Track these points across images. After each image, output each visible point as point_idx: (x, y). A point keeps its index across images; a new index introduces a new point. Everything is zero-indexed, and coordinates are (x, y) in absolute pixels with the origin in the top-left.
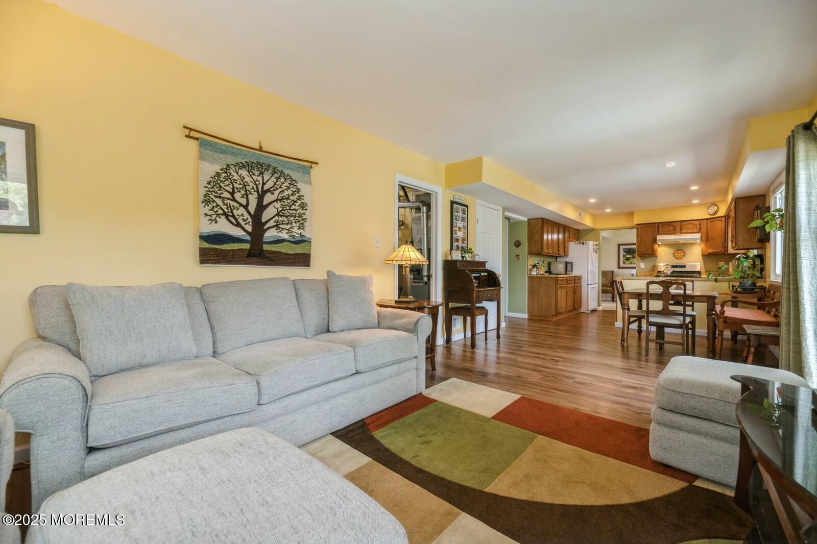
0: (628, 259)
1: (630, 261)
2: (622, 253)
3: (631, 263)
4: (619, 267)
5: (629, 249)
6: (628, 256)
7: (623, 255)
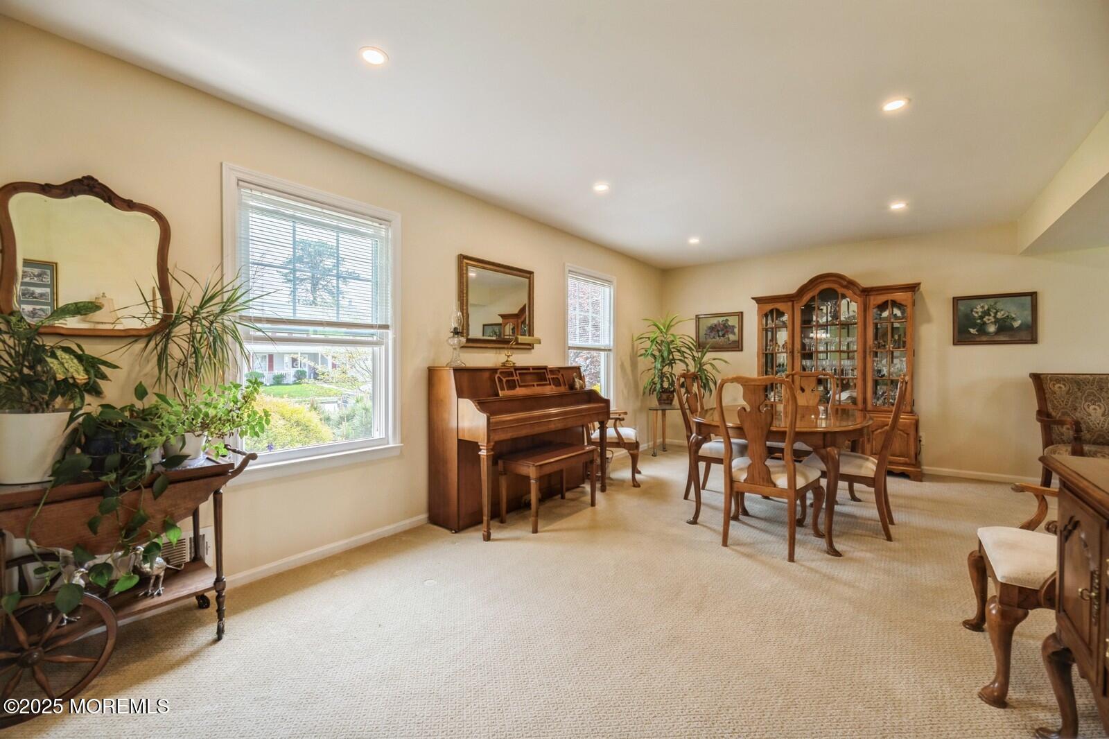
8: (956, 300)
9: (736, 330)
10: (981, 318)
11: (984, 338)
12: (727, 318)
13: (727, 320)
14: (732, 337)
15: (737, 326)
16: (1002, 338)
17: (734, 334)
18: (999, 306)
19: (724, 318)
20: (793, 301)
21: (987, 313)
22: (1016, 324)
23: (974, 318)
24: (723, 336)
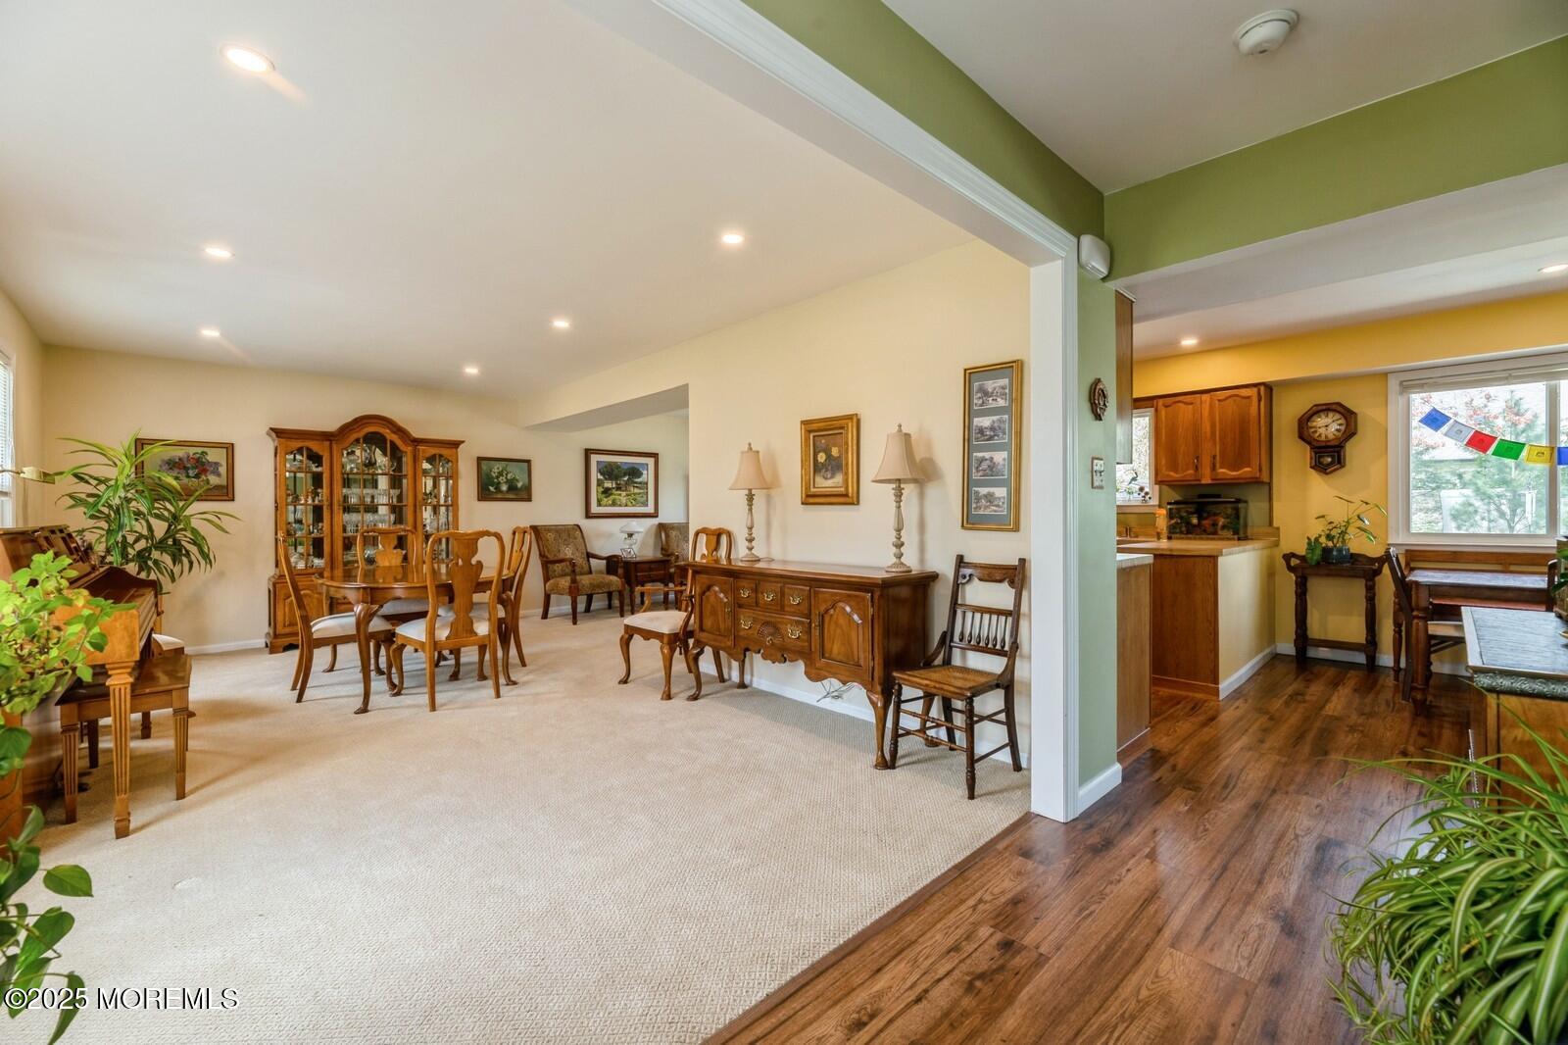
0: (607, 492)
1: (612, 497)
2: (595, 476)
3: (614, 504)
4: (588, 515)
5: (610, 464)
6: (608, 484)
7: (598, 480)
8: (480, 460)
9: (223, 470)
10: (497, 477)
11: (499, 496)
12: (205, 449)
13: (204, 453)
14: (213, 480)
15: (224, 463)
16: (511, 496)
17: (219, 475)
18: (509, 469)
19: (199, 450)
20: (331, 441)
21: (500, 474)
22: (519, 485)
23: (492, 477)
24: (197, 476)
